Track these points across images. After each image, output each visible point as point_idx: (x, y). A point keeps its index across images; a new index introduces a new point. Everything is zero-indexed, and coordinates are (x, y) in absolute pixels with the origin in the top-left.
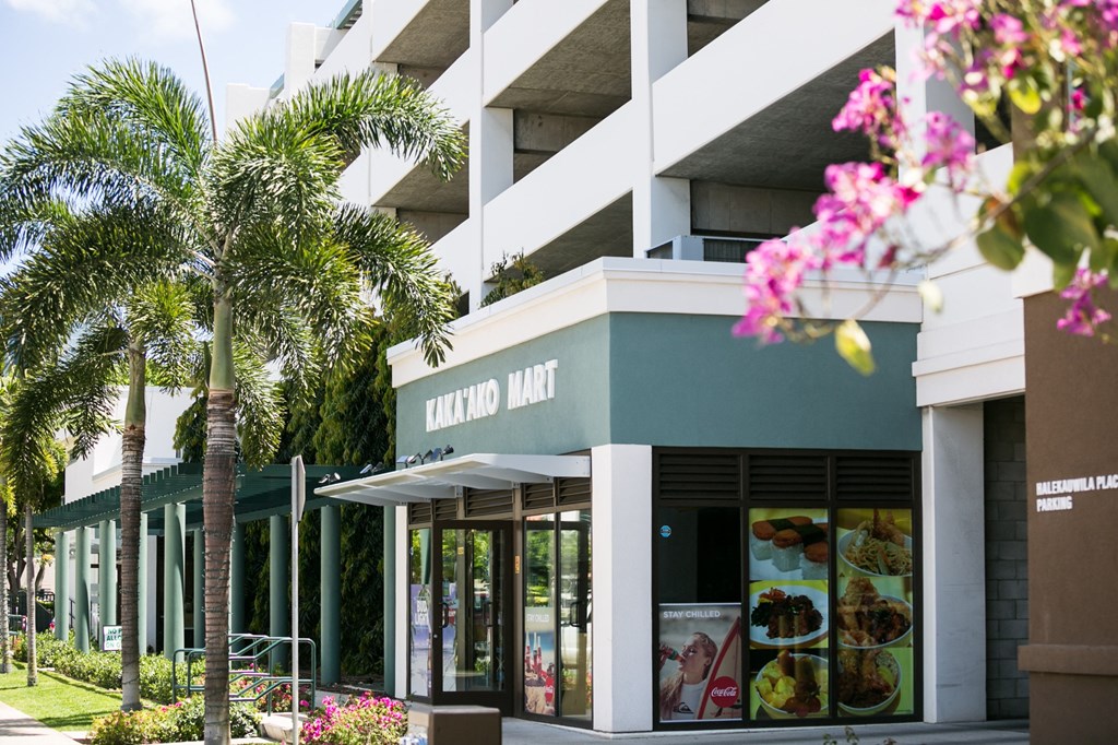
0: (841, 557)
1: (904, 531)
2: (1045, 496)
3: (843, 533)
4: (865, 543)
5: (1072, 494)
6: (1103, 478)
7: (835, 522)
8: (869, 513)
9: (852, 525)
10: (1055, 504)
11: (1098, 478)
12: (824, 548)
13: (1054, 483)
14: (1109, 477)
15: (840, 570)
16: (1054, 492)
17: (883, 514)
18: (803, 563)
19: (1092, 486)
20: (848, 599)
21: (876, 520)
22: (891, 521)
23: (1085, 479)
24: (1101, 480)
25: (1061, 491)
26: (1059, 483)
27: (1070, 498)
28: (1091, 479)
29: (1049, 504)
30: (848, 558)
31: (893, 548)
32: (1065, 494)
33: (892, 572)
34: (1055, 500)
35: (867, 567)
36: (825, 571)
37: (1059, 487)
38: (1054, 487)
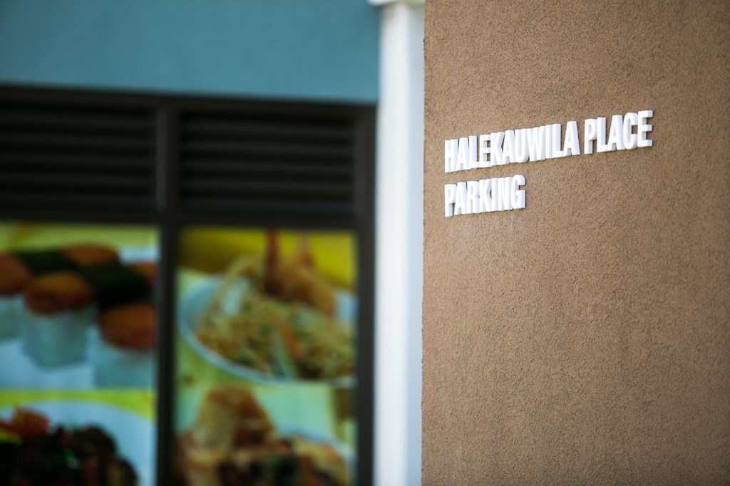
0: (188, 341)
1: (337, 283)
2: (463, 176)
3: (193, 285)
4: (246, 307)
5: (527, 166)
6: (601, 121)
7: (173, 258)
8: (251, 243)
9: (215, 265)
10: (484, 195)
11: (588, 122)
12: (144, 318)
13: (483, 138)
14: (616, 119)
15: (184, 365)
16: (484, 164)
17: (289, 245)
18: (97, 349)
19: (572, 145)
20: (201, 435)
21: (272, 257)
22: (308, 261)
23: (556, 128)
24: (594, 127)
25: (499, 159)
26: (495, 138)
27: (519, 179)
28: (571, 126)
29: (472, 197)
30: (206, 341)
31: (309, 320)
32: (507, 169)
33: (309, 372)
34: (484, 184)
35: (246, 363)
36: (147, 370)
37: (494, 149)
38: (483, 150)
